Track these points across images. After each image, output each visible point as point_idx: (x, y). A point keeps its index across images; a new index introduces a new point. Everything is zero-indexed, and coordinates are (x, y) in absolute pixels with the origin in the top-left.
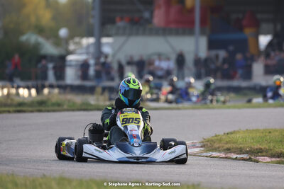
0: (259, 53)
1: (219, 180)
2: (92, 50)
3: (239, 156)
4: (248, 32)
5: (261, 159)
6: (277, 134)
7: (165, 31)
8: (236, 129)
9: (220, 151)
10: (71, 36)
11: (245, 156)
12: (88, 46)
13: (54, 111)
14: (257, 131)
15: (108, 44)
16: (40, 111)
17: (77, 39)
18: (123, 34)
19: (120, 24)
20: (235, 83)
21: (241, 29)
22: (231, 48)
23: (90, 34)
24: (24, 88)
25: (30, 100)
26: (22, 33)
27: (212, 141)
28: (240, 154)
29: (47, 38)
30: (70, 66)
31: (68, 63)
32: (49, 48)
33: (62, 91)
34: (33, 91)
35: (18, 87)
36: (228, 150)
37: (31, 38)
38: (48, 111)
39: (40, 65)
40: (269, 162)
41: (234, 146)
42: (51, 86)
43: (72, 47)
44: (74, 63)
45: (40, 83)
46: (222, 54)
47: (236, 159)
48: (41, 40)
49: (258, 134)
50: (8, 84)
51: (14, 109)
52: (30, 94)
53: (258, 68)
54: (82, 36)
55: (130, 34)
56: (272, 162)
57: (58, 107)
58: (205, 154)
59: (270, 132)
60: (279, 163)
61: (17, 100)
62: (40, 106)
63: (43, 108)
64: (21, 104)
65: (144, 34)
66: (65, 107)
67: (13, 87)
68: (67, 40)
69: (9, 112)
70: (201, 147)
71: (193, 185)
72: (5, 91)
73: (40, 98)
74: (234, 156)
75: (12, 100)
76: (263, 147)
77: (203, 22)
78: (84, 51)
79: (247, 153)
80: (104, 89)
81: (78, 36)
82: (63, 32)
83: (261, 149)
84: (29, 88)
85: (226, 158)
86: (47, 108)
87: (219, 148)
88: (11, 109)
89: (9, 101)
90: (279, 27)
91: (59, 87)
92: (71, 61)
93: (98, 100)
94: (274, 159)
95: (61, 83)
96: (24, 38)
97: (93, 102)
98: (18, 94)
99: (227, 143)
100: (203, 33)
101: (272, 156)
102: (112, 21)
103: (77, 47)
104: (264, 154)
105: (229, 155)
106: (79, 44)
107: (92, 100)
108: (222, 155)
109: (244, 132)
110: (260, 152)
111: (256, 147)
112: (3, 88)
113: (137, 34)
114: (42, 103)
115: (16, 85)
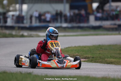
0: (93, 11)
4: (88, 2)
18: (32, 3)
20: (82, 25)
53: (92, 18)
55: (35, 3)
82: (5, 2)
100: (67, 2)
113: (38, 2)
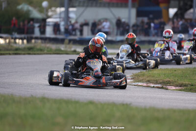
0: (169, 19)
1: (142, 101)
2: (63, 15)
4: (162, 6)
5: (169, 87)
6: (180, 72)
7: (109, 5)
9: (143, 82)
10: (50, 7)
11: (159, 85)
12: (60, 13)
13: (38, 54)
15: (73, 12)
16: (29, 54)
17: (53, 9)
18: (83, 6)
21: (158, 4)
22: (151, 16)
23: (62, 6)
24: (19, 39)
25: (23, 46)
26: (19, 4)
27: (138, 75)
28: (156, 84)
29: (35, 7)
30: (49, 25)
31: (47, 24)
32: (36, 14)
33: (43, 41)
34: (25, 41)
35: (15, 39)
36: (149, 81)
37: (24, 7)
38: (35, 54)
39: (29, 25)
40: (174, 90)
41: (152, 79)
42: (37, 38)
43: (50, 14)
44: (51, 24)
45: (29, 36)
46: (146, 20)
47: (154, 87)
48: (31, 8)
49: (167, 72)
50: (9, 36)
51: (13, 52)
54: (57, 7)
55: (87, 6)
56: (176, 90)
57: (41, 52)
58: (134, 84)
59: (175, 71)
60: (180, 90)
61: (15, 46)
62: (30, 51)
63: (31, 52)
64: (17, 49)
65: (96, 6)
66: (45, 52)
67: (12, 38)
68: (47, 10)
69: (10, 54)
70: (132, 79)
71: (127, 104)
72: (7, 41)
73: (29, 45)
74: (152, 85)
75: (12, 46)
76: (170, 80)
78: (58, 16)
79: (160, 83)
80: (70, 41)
81: (54, 7)
82: (45, 4)
84: (22, 39)
85: (147, 86)
86: (34, 52)
87: (142, 80)
88: (11, 52)
89: (10, 48)
90: (182, 3)
91: (42, 39)
92: (49, 22)
93: (66, 47)
94: (177, 88)
95: (43, 36)
96: (20, 7)
97: (63, 49)
98: (15, 43)
99: (148, 77)
100: (133, 6)
101: (177, 86)
103: (54, 14)
104: (171, 84)
105: (149, 85)
106: (55, 11)
107: (62, 47)
108: (145, 85)
110: (169, 83)
111: (166, 80)
112: (5, 39)
113: (92, 6)
114: (30, 49)
115: (14, 37)
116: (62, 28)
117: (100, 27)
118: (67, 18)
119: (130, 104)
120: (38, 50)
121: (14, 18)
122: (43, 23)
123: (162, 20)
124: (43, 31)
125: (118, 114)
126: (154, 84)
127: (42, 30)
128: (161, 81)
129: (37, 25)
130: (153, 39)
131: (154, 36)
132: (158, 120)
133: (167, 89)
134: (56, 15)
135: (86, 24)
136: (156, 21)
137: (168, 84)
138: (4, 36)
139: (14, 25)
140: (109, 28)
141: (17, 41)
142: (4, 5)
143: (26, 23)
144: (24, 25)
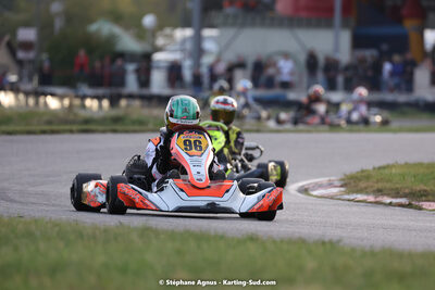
0: (425, 54)
2: (189, 46)
3: (394, 201)
4: (409, 25)
5: (425, 205)
7: (292, 22)
8: (391, 162)
9: (367, 193)
10: (160, 26)
11: (403, 201)
12: (184, 41)
13: (135, 131)
14: (421, 164)
15: (211, 38)
16: (115, 131)
17: (168, 31)
18: (233, 25)
19: (229, 10)
21: (399, 20)
22: (385, 47)
23: (186, 24)
24: (93, 97)
25: (101, 114)
26: (91, 21)
27: (357, 178)
28: (396, 197)
29: (127, 27)
30: (158, 68)
31: (154, 65)
32: (129, 43)
33: (145, 103)
34: (106, 103)
35: (84, 97)
36: (380, 192)
37: (103, 28)
38: (127, 132)
41: (388, 185)
42: (130, 96)
43: (160, 41)
44: (162, 64)
45: (114, 91)
47: (390, 204)
48: (117, 30)
49: (421, 170)
50: (70, 92)
51: (79, 127)
52: (100, 106)
53: (422, 76)
54: (175, 26)
55: (243, 25)
57: (140, 126)
58: (347, 197)
61: (83, 114)
62: (115, 124)
63: (118, 127)
64: (87, 121)
65: (263, 24)
66: (151, 126)
67: (77, 96)
68: (154, 33)
69: (71, 132)
70: (342, 186)
71: (331, 242)
72: (66, 102)
73: (115, 112)
74: (388, 200)
75: (75, 115)
76: (428, 189)
77: (346, 10)
78: (178, 47)
79: (405, 196)
81: (169, 26)
82: (149, 20)
83: (425, 191)
84: (99, 98)
85: (376, 203)
86: (125, 127)
87: (366, 188)
88: (74, 128)
89: (71, 117)
91: (142, 97)
92: (159, 61)
95: (145, 92)
96: (93, 28)
98: (83, 106)
99: (378, 181)
100: (345, 25)
102: (219, 7)
103: (168, 42)
104: (430, 198)
105: (380, 199)
106: (170, 37)
108: (371, 198)
109: (401, 166)
110: (424, 195)
111: (418, 188)
112: (61, 98)
113: (253, 25)
114: (117, 120)
115: (81, 93)
116: (187, 74)
117: (271, 71)
118: (198, 51)
119: (339, 241)
120: (134, 122)
121: (82, 53)
122: (145, 62)
123: (409, 56)
124: (145, 81)
125: (311, 264)
126: (393, 197)
127: (143, 78)
128: (407, 191)
129: (131, 67)
130: (389, 97)
131: (392, 90)
132: (401, 277)
133: (420, 209)
134: (173, 46)
135: (241, 65)
136: (397, 58)
137: (424, 198)
138: (59, 91)
139: (82, 67)
140: (292, 73)
141: (88, 102)
142: (58, 24)
143: (107, 61)
144: (102, 67)
